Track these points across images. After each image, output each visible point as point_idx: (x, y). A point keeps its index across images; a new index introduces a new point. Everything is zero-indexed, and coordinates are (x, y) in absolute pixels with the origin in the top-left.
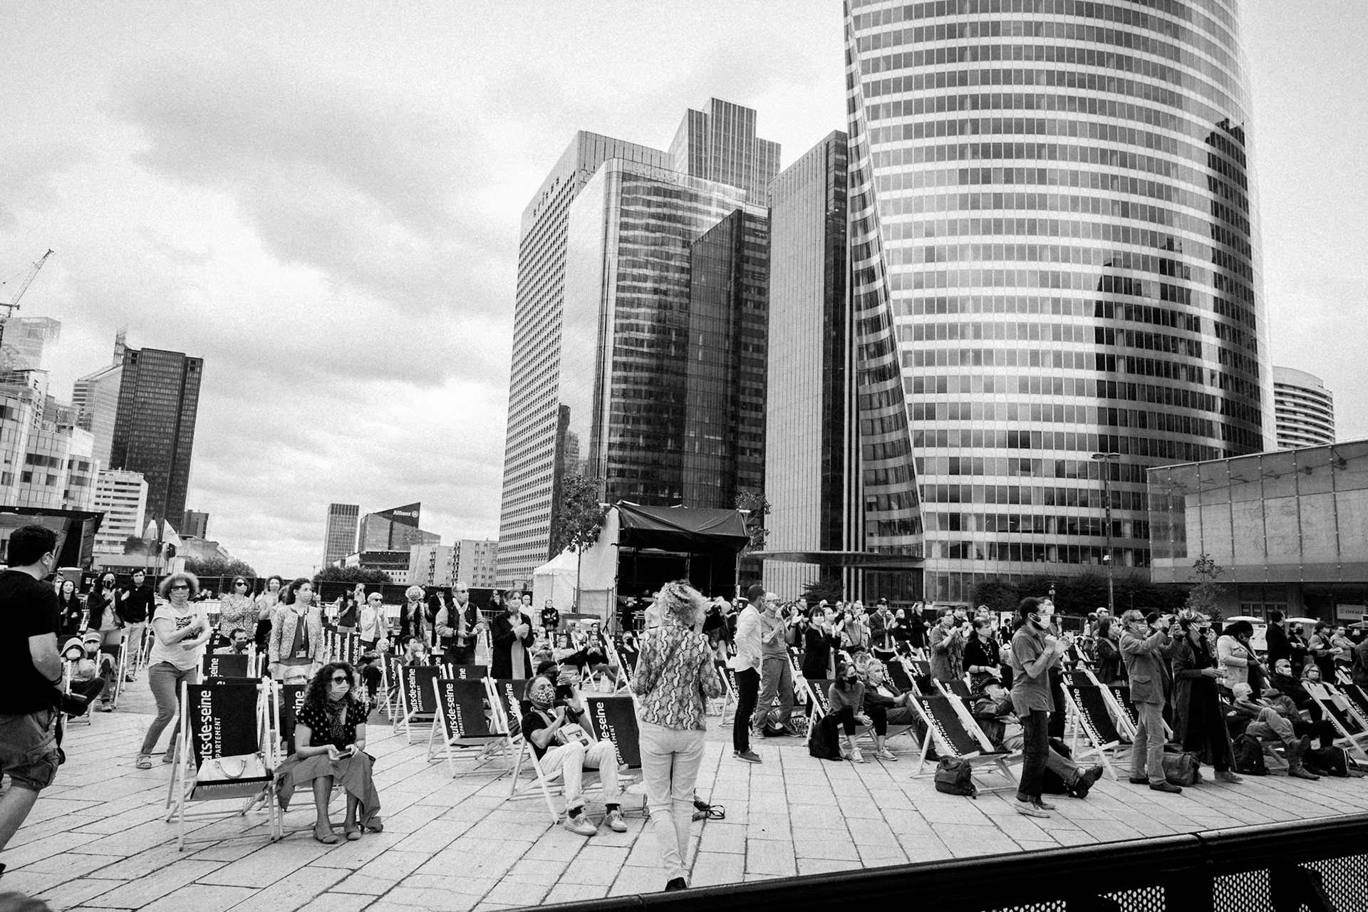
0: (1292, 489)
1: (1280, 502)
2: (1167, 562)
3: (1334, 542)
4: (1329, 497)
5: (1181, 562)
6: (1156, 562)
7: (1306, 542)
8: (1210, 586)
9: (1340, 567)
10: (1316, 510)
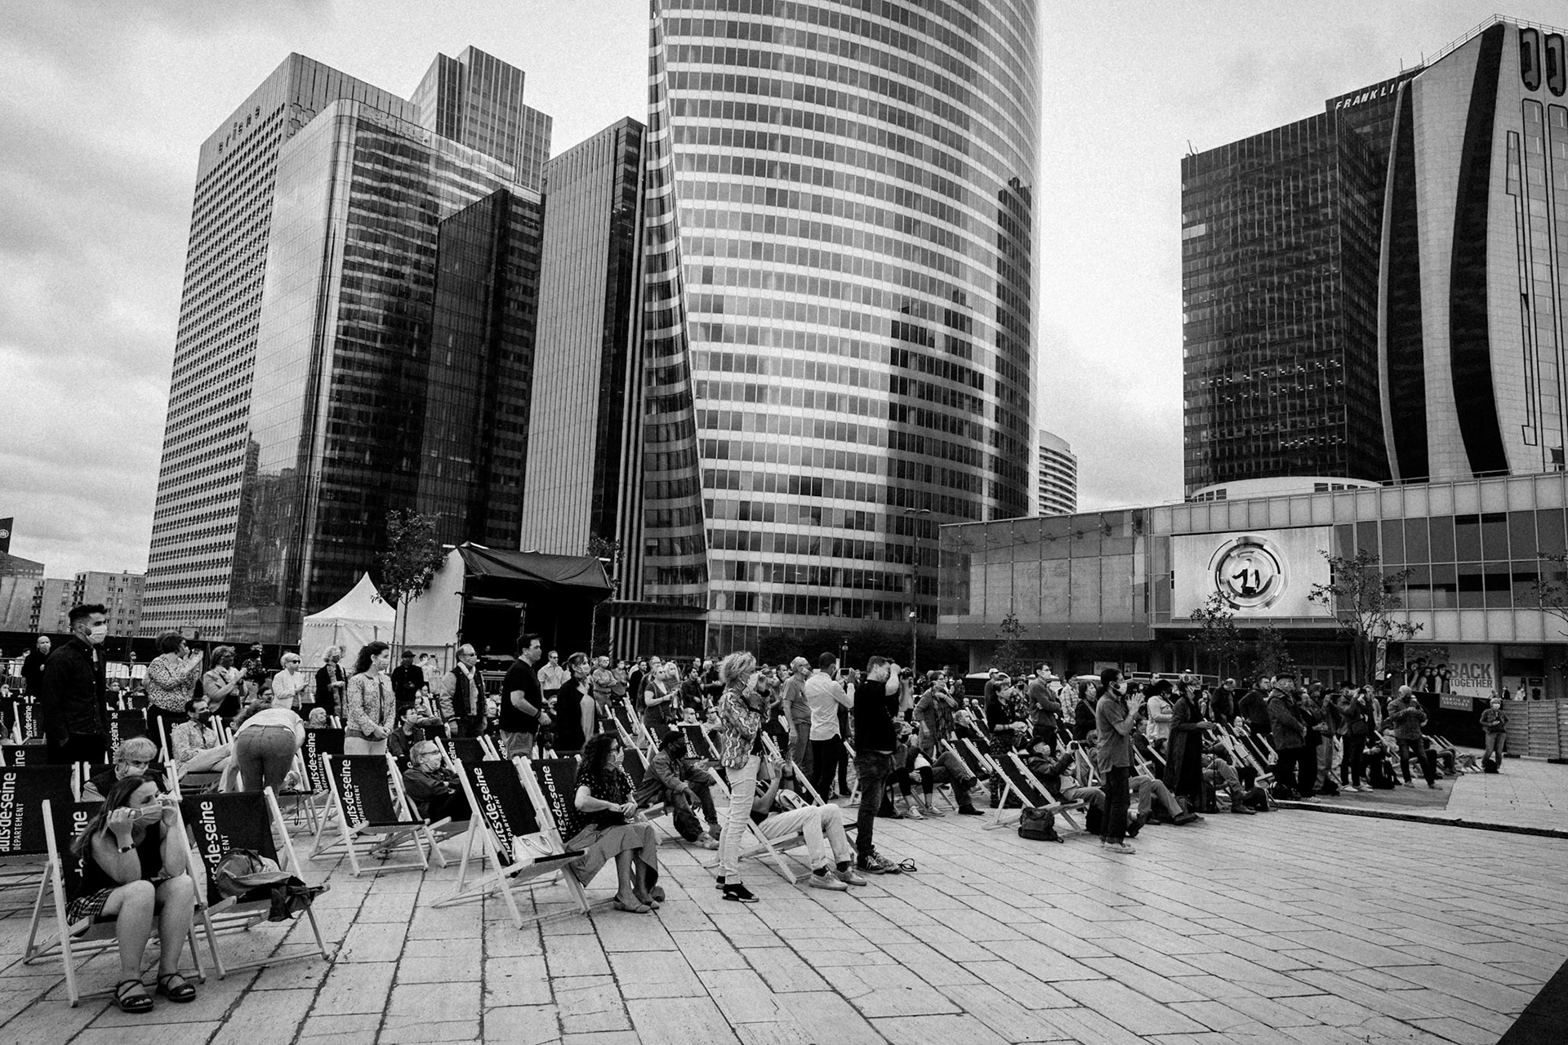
0: (1066, 553)
1: (1054, 563)
2: (953, 619)
3: (1097, 603)
4: (1095, 561)
5: (965, 619)
6: (943, 619)
7: (1074, 604)
8: (1013, 644)
9: (1101, 626)
10: (1084, 573)
